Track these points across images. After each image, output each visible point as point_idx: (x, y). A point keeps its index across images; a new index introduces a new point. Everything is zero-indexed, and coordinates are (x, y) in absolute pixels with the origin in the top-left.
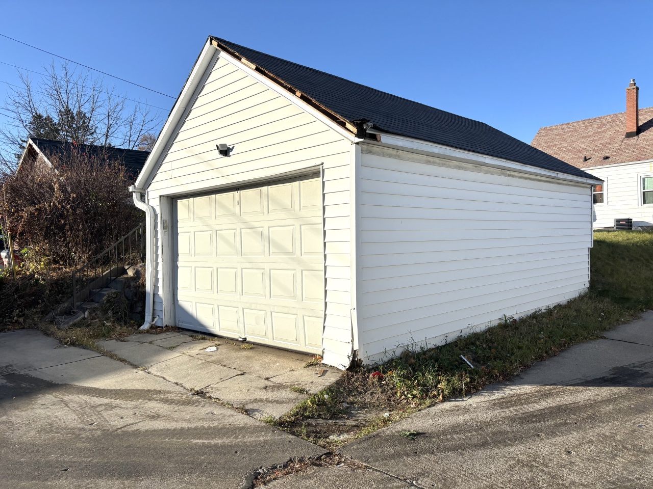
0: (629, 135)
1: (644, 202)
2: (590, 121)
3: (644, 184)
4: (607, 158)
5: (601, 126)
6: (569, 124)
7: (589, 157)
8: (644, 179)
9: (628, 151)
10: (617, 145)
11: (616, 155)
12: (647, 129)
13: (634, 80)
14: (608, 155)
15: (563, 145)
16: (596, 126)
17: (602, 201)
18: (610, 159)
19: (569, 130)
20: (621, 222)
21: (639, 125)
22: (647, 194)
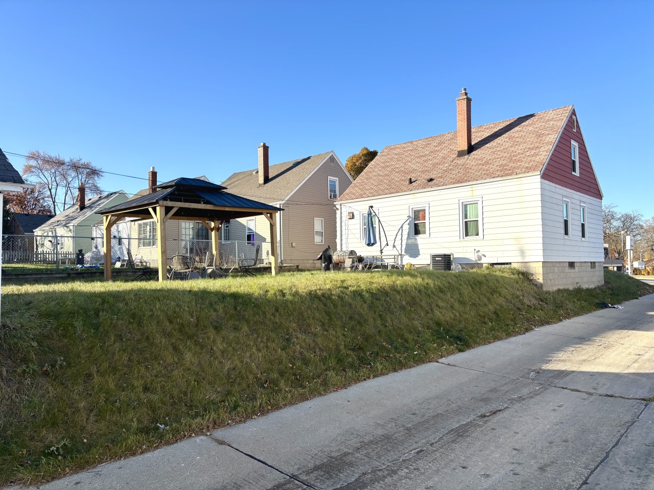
0: (461, 154)
1: (467, 235)
2: (431, 139)
3: (466, 211)
4: (431, 180)
5: (440, 144)
6: (411, 142)
7: (415, 179)
8: (466, 206)
9: (453, 172)
10: (447, 165)
11: (441, 177)
12: (480, 148)
13: (465, 89)
14: (433, 177)
15: (398, 166)
16: (435, 144)
17: (424, 233)
18: (434, 182)
19: (409, 149)
20: (437, 259)
21: (473, 144)
22: (470, 223)
